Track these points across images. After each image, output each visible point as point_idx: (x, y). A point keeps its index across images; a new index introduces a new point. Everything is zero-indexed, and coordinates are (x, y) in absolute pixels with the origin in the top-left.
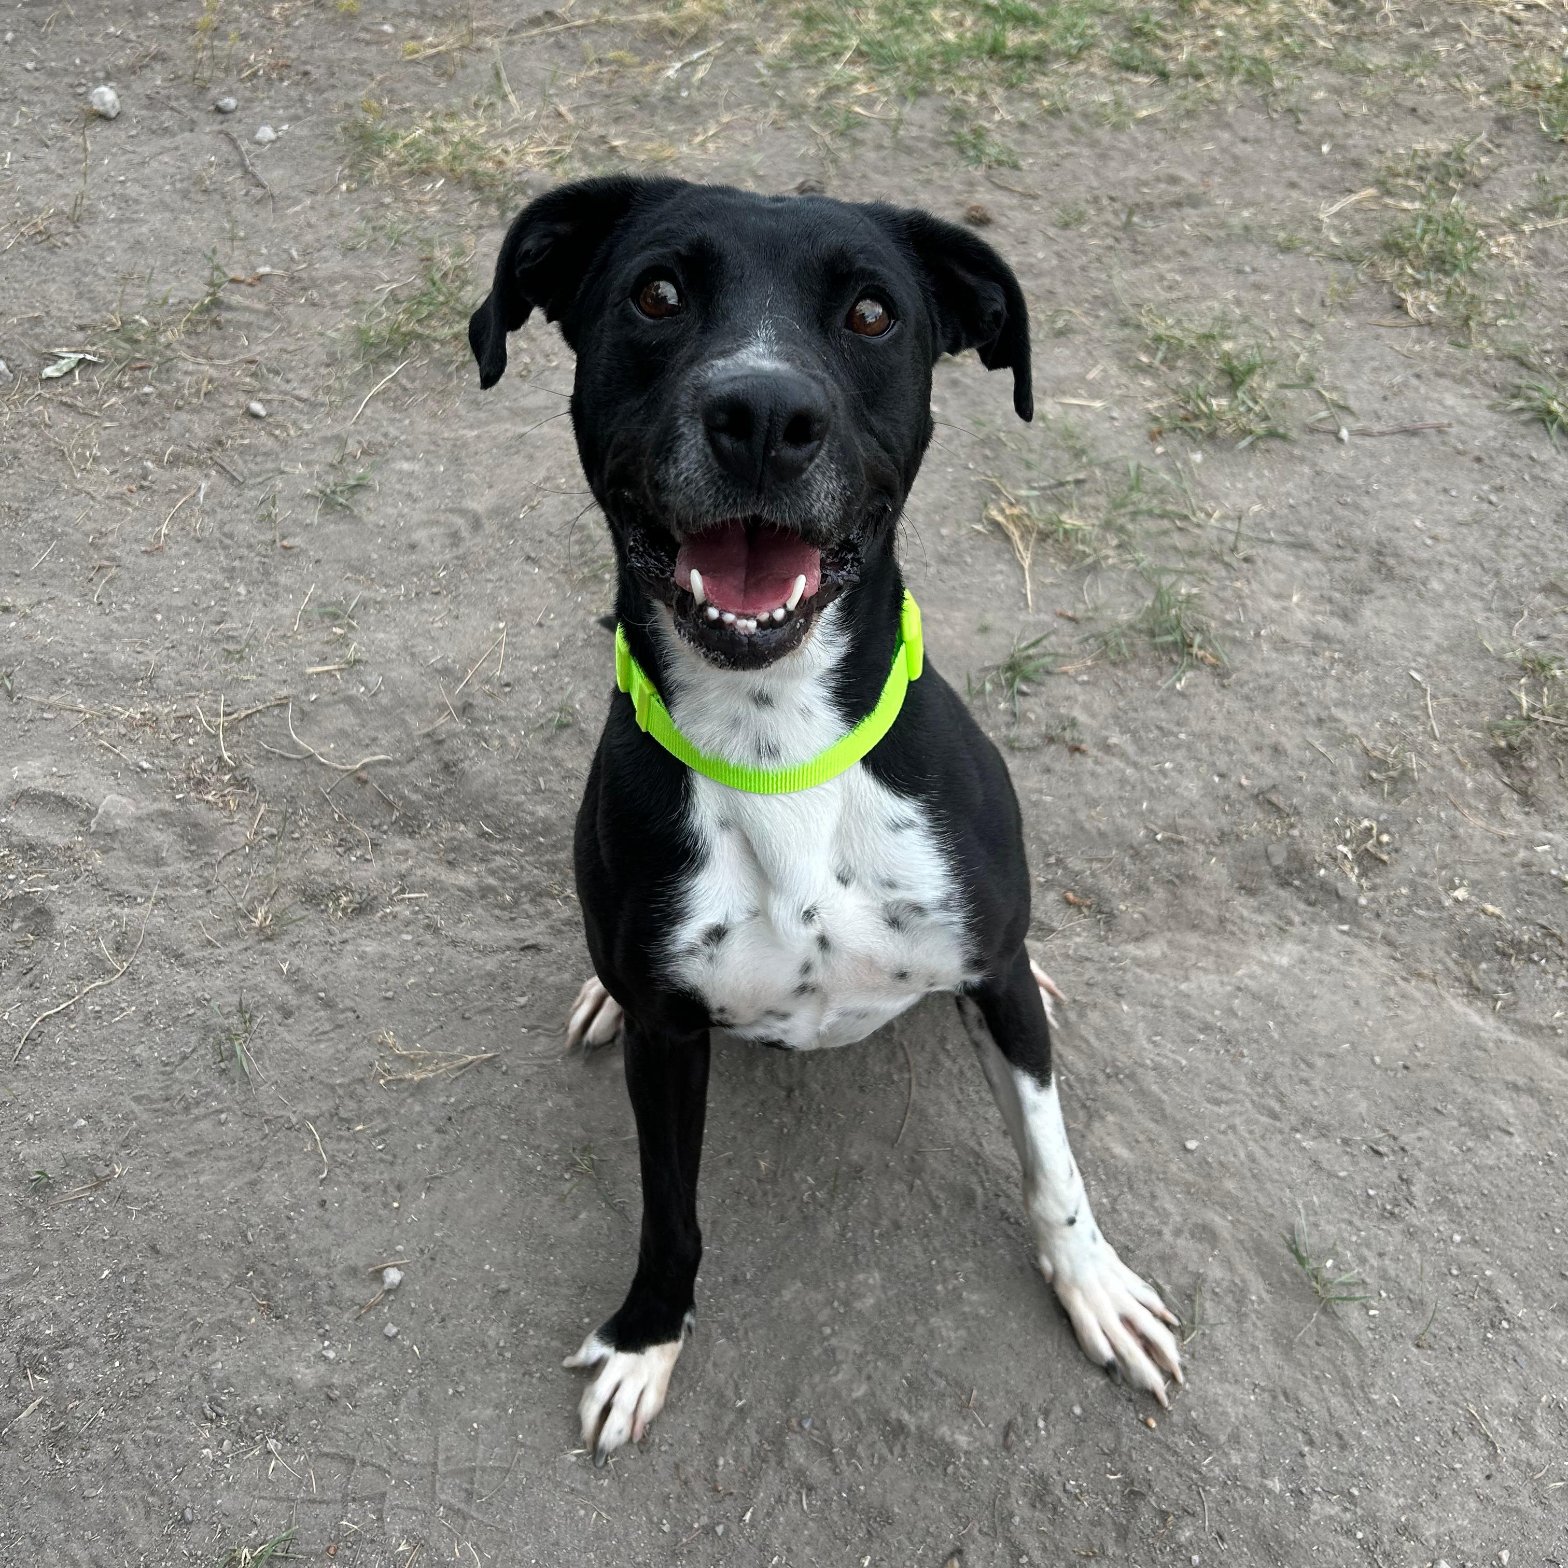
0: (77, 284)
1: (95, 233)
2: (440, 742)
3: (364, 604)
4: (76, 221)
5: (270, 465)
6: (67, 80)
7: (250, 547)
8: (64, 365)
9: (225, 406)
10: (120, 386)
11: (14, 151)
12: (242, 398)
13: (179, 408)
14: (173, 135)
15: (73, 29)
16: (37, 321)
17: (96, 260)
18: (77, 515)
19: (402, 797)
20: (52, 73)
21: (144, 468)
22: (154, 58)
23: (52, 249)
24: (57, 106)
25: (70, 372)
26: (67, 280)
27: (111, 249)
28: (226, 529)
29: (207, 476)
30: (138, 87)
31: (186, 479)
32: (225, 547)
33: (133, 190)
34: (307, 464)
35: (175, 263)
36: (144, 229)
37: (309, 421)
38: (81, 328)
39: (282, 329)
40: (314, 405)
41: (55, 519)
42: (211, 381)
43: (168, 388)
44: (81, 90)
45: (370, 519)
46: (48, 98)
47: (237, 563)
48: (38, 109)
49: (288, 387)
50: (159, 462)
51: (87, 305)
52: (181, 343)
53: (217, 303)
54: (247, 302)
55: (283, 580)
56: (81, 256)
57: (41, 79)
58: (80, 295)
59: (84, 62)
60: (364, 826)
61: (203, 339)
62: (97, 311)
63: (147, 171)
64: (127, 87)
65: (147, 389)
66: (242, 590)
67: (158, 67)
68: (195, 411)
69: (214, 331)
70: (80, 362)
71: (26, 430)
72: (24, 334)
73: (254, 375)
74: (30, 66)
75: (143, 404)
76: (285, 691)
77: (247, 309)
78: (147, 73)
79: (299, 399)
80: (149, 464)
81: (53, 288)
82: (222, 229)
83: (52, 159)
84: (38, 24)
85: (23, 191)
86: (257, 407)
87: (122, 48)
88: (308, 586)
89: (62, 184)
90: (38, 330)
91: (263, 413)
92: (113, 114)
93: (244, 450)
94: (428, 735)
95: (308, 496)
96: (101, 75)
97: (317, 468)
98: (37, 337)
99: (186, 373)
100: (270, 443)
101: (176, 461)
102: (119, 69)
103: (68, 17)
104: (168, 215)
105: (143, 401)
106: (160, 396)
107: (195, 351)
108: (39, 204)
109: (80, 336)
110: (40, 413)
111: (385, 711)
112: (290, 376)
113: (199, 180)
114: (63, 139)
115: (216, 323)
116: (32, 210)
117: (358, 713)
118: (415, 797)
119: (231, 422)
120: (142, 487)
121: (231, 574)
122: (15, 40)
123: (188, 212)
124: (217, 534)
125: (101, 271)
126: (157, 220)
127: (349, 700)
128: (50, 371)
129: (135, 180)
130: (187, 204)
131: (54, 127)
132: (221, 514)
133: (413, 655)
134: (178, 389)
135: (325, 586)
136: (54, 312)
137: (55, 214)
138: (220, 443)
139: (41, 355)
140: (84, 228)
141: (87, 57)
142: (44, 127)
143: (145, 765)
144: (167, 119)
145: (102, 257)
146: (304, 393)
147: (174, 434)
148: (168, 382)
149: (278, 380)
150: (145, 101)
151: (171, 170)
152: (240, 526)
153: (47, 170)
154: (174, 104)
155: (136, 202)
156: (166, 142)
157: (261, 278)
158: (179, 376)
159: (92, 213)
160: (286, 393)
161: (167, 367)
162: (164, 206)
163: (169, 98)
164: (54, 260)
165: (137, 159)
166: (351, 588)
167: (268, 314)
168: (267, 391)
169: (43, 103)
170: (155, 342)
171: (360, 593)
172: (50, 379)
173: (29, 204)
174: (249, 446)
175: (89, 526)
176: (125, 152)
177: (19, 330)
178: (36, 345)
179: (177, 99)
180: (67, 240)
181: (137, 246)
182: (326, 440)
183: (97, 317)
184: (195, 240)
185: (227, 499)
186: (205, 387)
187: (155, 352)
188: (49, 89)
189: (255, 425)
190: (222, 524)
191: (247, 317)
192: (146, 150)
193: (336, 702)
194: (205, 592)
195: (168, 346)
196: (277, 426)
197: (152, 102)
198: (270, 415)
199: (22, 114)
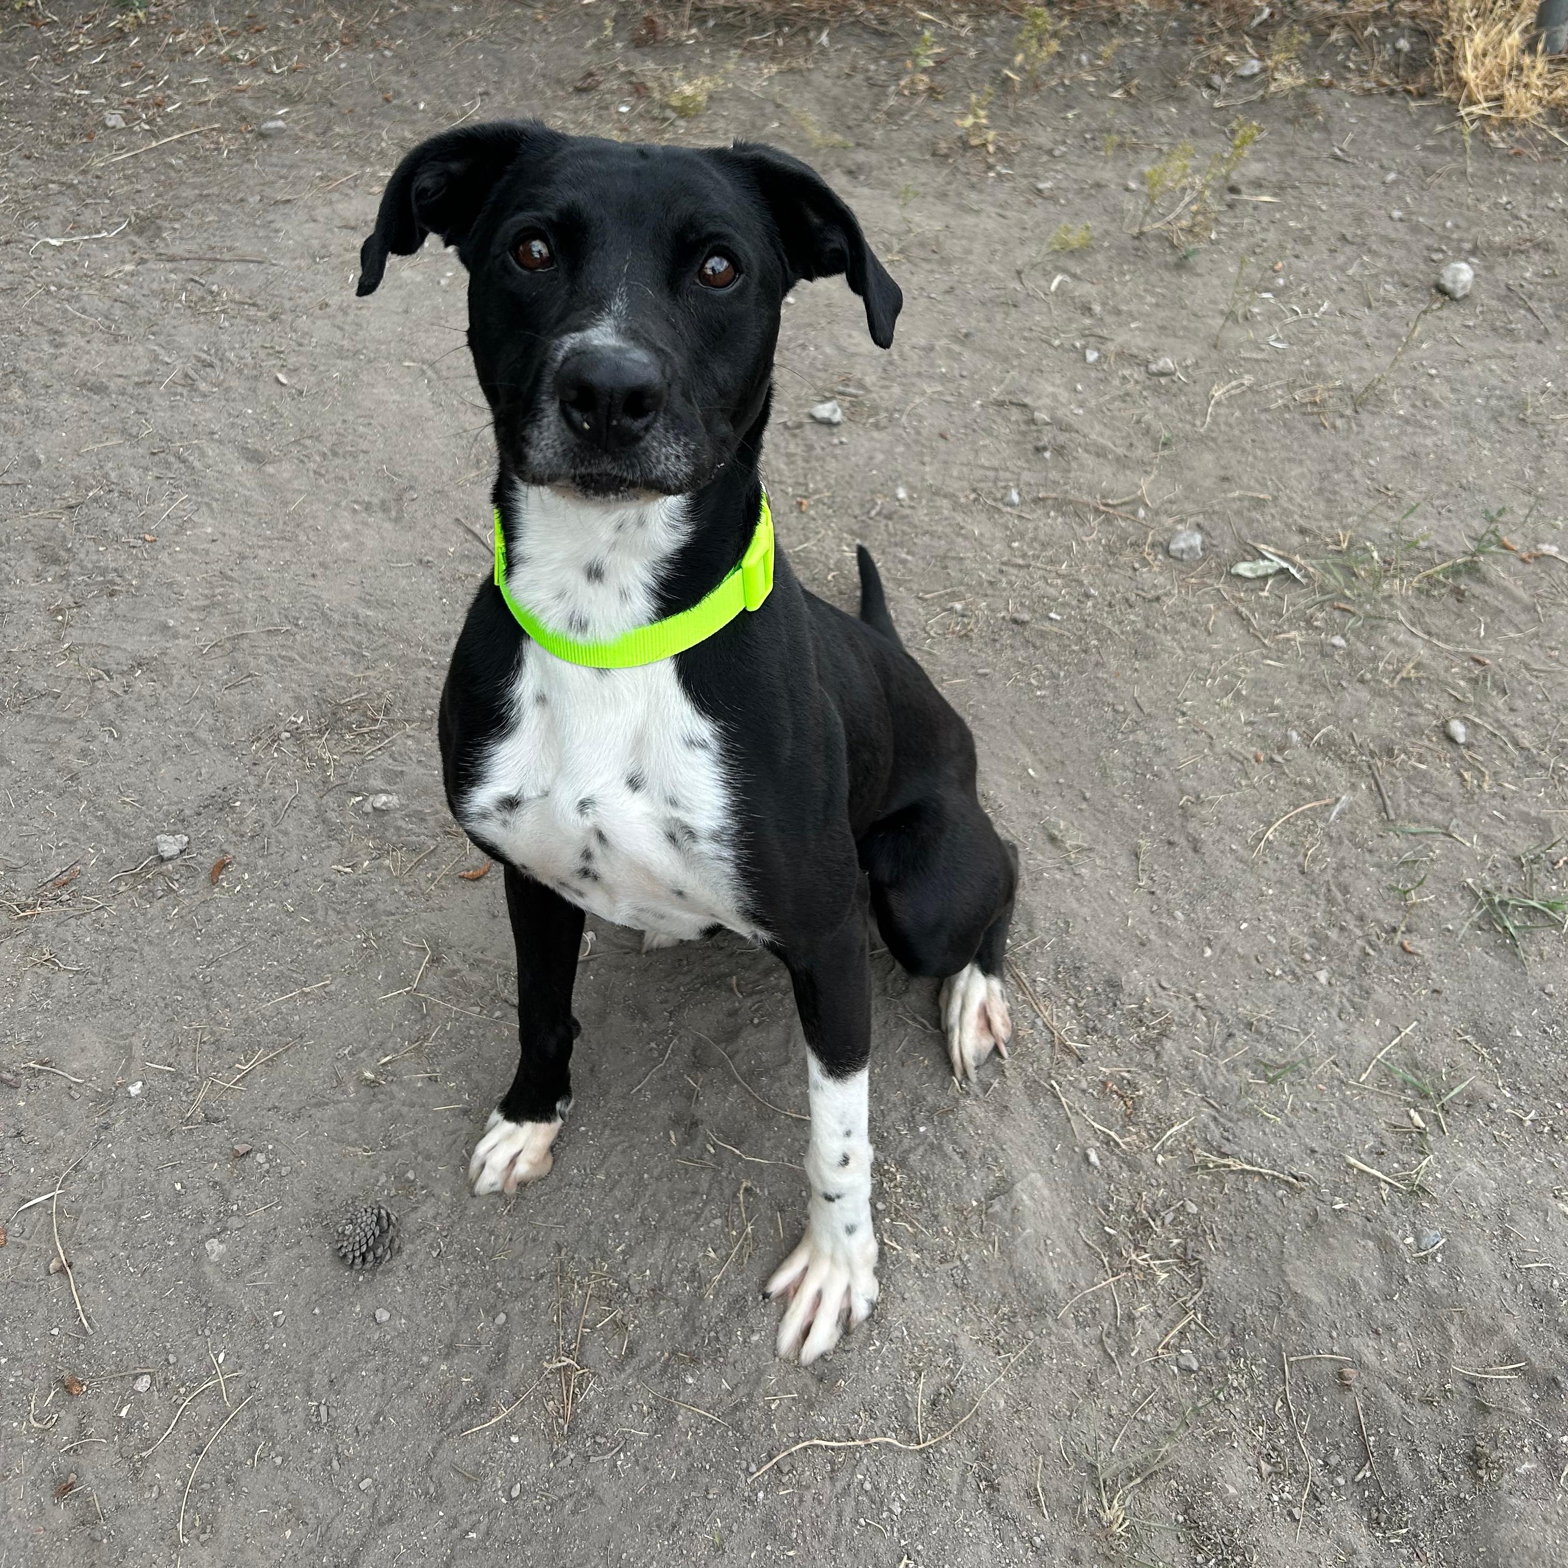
0: (1324, 477)
1: (1372, 425)
2: (1484, 1409)
3: (1472, 1101)
4: (1358, 403)
5: (1437, 816)
6: (1428, 241)
7: (1361, 918)
8: (1263, 567)
9: (1419, 705)
10: (1309, 621)
11: (1335, 301)
12: (1445, 705)
13: (1362, 681)
14: (1516, 341)
15: (1462, 188)
16: (1259, 504)
17: (1357, 456)
18: (1186, 761)
19: (1388, 1455)
20: (1416, 229)
21: (1286, 737)
22: (1537, 246)
23: (1317, 427)
24: (1405, 266)
25: (1265, 578)
26: (1315, 468)
27: (1381, 450)
28: (1346, 876)
29: (1354, 787)
30: (1502, 273)
31: (1328, 777)
32: (1331, 901)
33: (1439, 390)
34: (1487, 840)
35: (1445, 495)
36: (1429, 442)
37: (1516, 780)
38: (1303, 531)
39: (1536, 635)
40: (1532, 762)
41: (1159, 751)
42: (1418, 666)
43: (1363, 650)
44: (1436, 256)
45: (1537, 971)
46: (1398, 254)
47: (1333, 934)
48: (1381, 263)
49: (1508, 719)
50: (1307, 738)
51: (1322, 506)
52: (1405, 599)
53: (1472, 569)
54: (1509, 582)
55: (1380, 994)
56: (1344, 446)
57: (1402, 232)
58: (1321, 491)
59: (1457, 226)
60: (1314, 1451)
61: (1434, 605)
62: (1329, 518)
63: (1466, 373)
64: (1489, 269)
65: (1338, 641)
66: (1323, 977)
67: (1536, 257)
68: (1377, 693)
69: (1451, 601)
70: (1283, 571)
71: (1183, 626)
72: (1239, 513)
73: (1474, 681)
74: (1397, 214)
75: (1324, 655)
76: (1308, 1168)
77: (1505, 591)
78: (1521, 261)
79: (1516, 744)
80: (1294, 735)
81: (1296, 471)
82: (1521, 476)
83: (1368, 321)
84: (1427, 171)
85: (1320, 350)
86: (1458, 730)
87: (1506, 223)
88: (1408, 1021)
89: (1365, 354)
90: (1256, 515)
91: (1461, 739)
92: (1459, 295)
93: (1415, 777)
94: (1472, 1384)
95: (1466, 888)
96: (1467, 246)
97: (1497, 854)
98: (1250, 522)
99: (1393, 641)
100: (1452, 783)
101: (1328, 747)
102: (1490, 246)
103: (1464, 173)
104: (1464, 433)
105: (1326, 652)
106: (1349, 655)
107: (1417, 617)
108: (1330, 370)
109: (1296, 540)
110: (1209, 613)
111: (1429, 1299)
112: (1519, 704)
113: (1522, 405)
114: (1392, 304)
115: (1459, 594)
116: (1318, 375)
117: (1388, 1273)
118: (1405, 1469)
119: (1419, 731)
120: (1272, 760)
121: (1320, 941)
122: (1395, 182)
123: (1489, 438)
124: (1328, 876)
125: (1357, 473)
126: (1449, 435)
127: (1385, 1245)
128: (1243, 568)
129: (1448, 380)
130: (1492, 428)
131: (1389, 289)
132: (1348, 852)
133: (1506, 1233)
134: (1375, 658)
135: (1429, 1036)
136: (1284, 502)
137: (1341, 388)
138: (1390, 752)
139: (1241, 542)
140: (1364, 417)
141: (1463, 224)
142: (1378, 285)
143: (1094, 1158)
144: (1519, 320)
145: (1366, 456)
146: (1526, 738)
147: (1343, 711)
148: (1367, 643)
149: (1500, 702)
150: (1503, 291)
151: (1494, 382)
152: (1362, 883)
153: (1357, 334)
154: (1533, 304)
155: (1436, 405)
156: (1504, 346)
157: (1540, 558)
158: (1383, 641)
159: (1381, 400)
160: (1502, 726)
161: (1375, 622)
162: (1466, 421)
163: (1531, 296)
164: (1314, 439)
165: (1461, 355)
166: (1464, 1059)
167: (1530, 609)
168: (1481, 713)
169: (1390, 258)
170: (1377, 585)
171: (1473, 1080)
172: (1239, 576)
173: (1319, 365)
174: (1424, 774)
175: (1190, 783)
176: (1451, 341)
177: (1236, 506)
178: (1245, 531)
179: (1541, 300)
180: (1339, 423)
181: (1413, 459)
182: (1526, 818)
183: (1325, 524)
184: (1482, 476)
185: (1364, 833)
186: (1409, 670)
187: (1369, 598)
188: (1404, 244)
189: (1443, 748)
190: (1341, 867)
191: (1499, 601)
192: (1477, 347)
193: (1366, 1235)
194: (1276, 950)
195: (1388, 598)
196: (1471, 767)
197: (1510, 295)
198: (1468, 746)
199: (1363, 265)
